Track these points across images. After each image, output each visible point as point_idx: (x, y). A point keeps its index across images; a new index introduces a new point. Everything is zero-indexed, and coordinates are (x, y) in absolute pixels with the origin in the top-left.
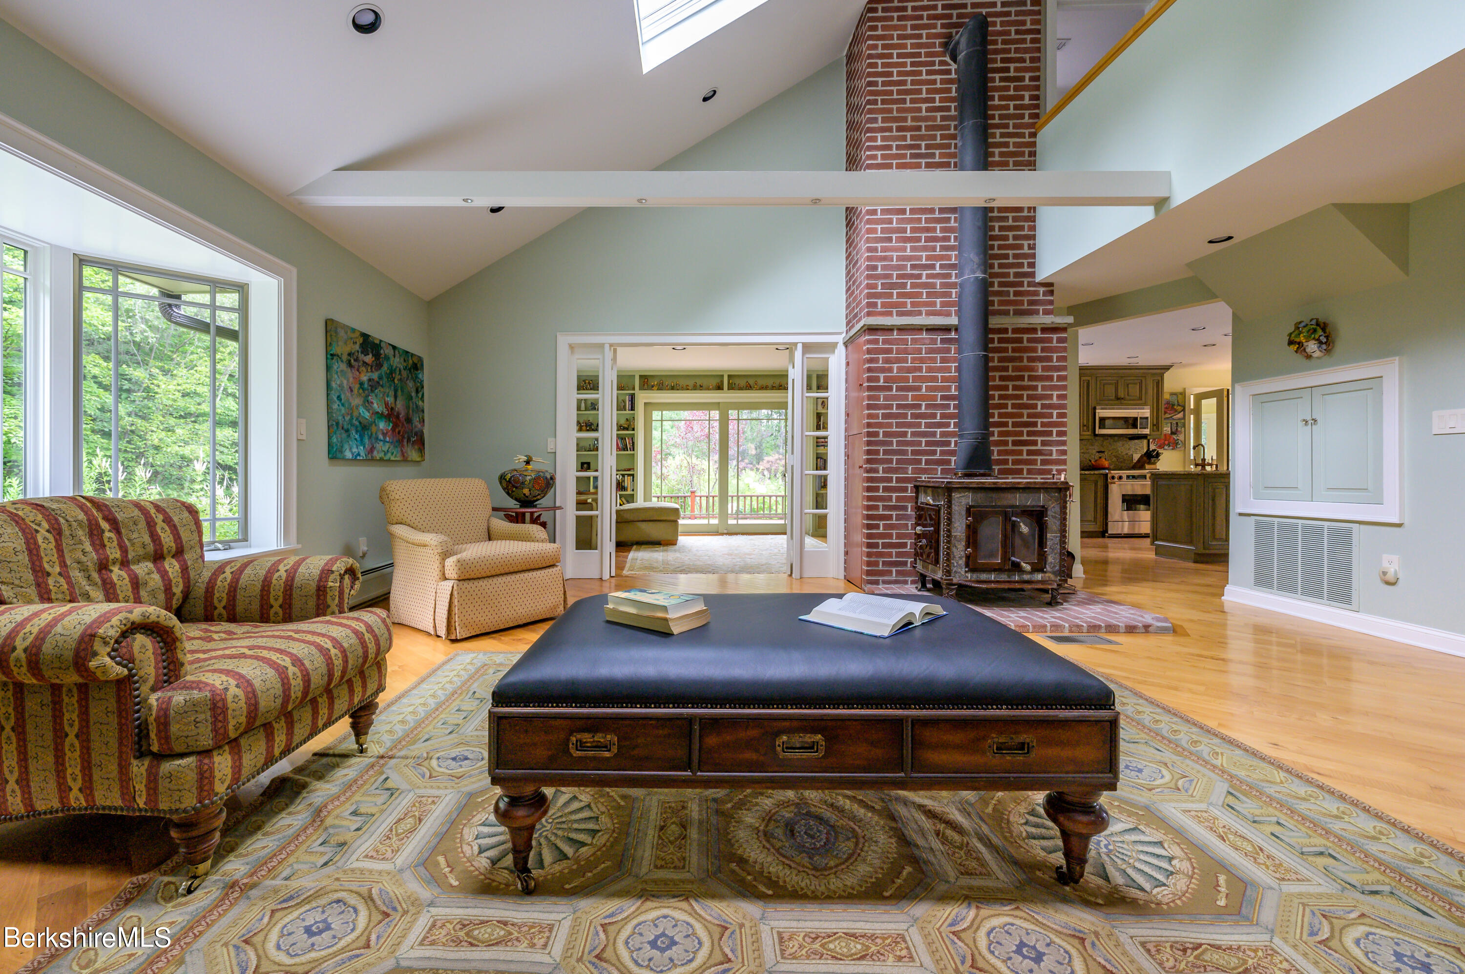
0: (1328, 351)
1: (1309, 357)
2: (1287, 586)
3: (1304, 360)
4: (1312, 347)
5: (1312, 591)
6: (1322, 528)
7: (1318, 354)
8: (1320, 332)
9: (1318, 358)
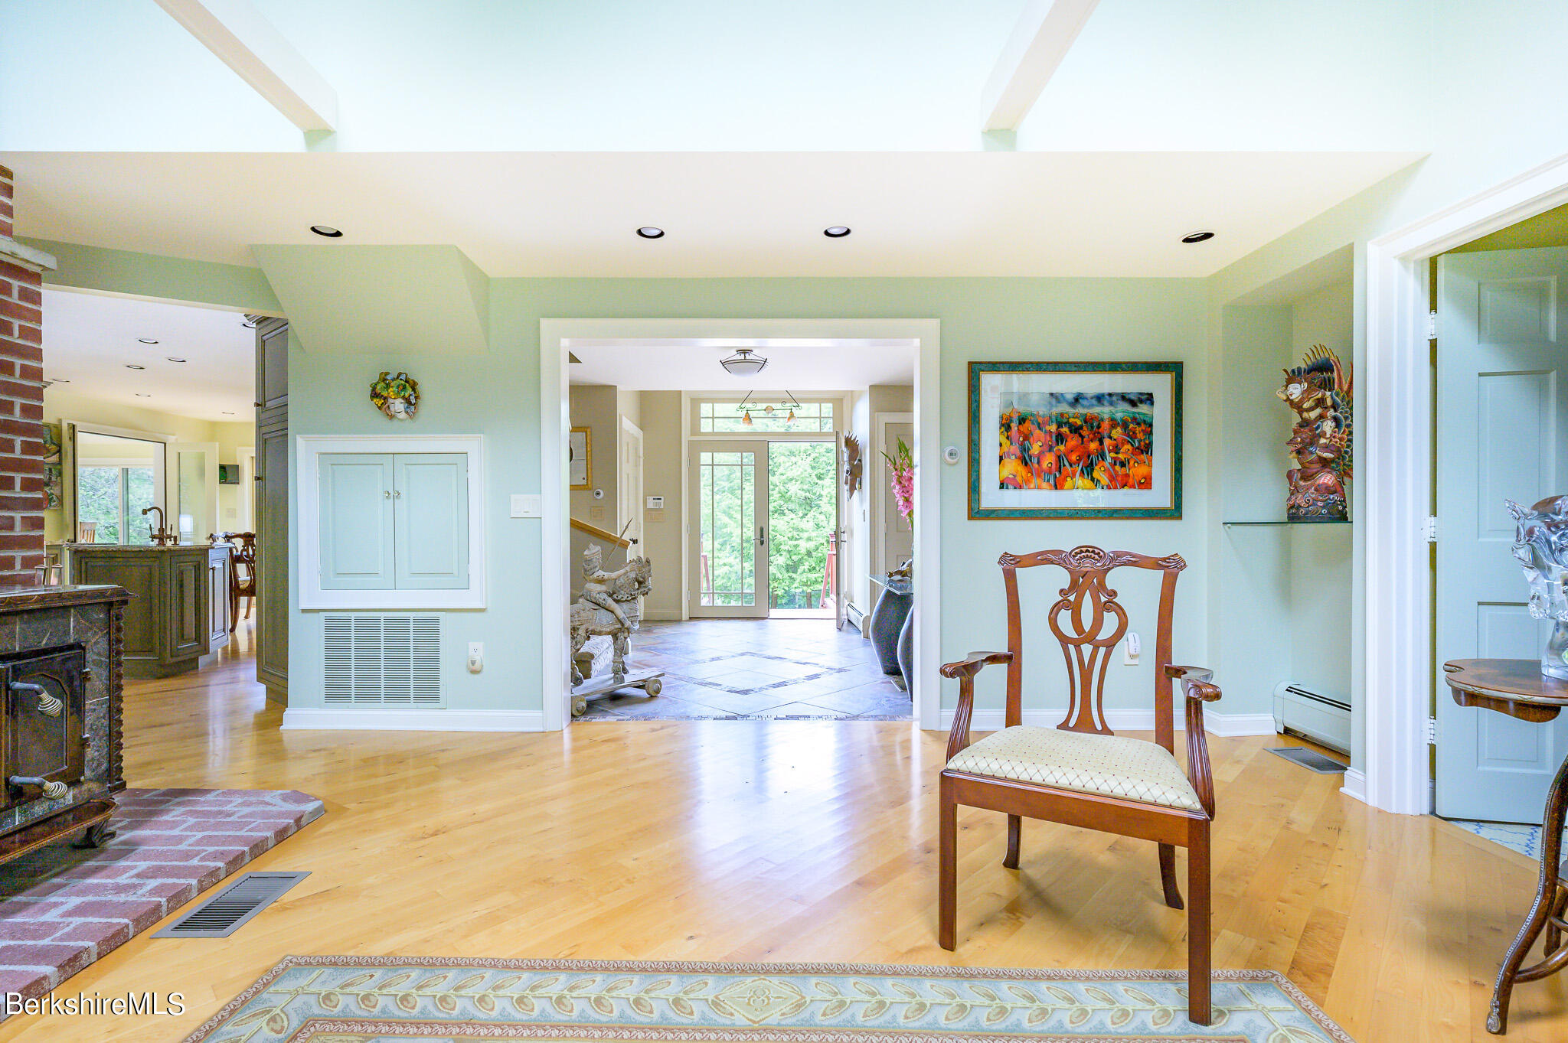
0: (411, 415)
1: (391, 417)
2: (367, 695)
3: (387, 419)
4: (398, 405)
5: (397, 695)
6: (406, 620)
7: (403, 415)
8: (409, 391)
9: (401, 420)
